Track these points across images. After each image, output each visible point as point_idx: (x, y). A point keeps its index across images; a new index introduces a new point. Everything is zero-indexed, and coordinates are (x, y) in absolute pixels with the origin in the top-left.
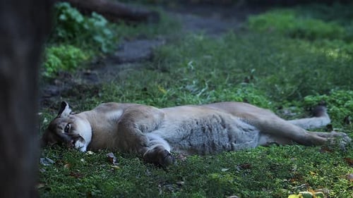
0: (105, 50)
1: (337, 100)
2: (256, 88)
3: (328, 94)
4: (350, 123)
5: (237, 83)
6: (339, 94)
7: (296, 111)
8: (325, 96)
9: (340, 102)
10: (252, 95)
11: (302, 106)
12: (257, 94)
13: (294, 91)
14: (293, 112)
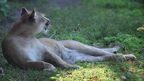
0: (6, 15)
1: (120, 39)
2: (80, 34)
3: (116, 36)
4: (126, 50)
5: (71, 31)
6: (121, 36)
7: (100, 45)
8: (114, 37)
9: (121, 40)
10: (78, 37)
11: (103, 43)
12: (80, 37)
13: (99, 35)
14: (98, 45)
